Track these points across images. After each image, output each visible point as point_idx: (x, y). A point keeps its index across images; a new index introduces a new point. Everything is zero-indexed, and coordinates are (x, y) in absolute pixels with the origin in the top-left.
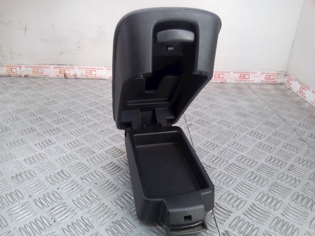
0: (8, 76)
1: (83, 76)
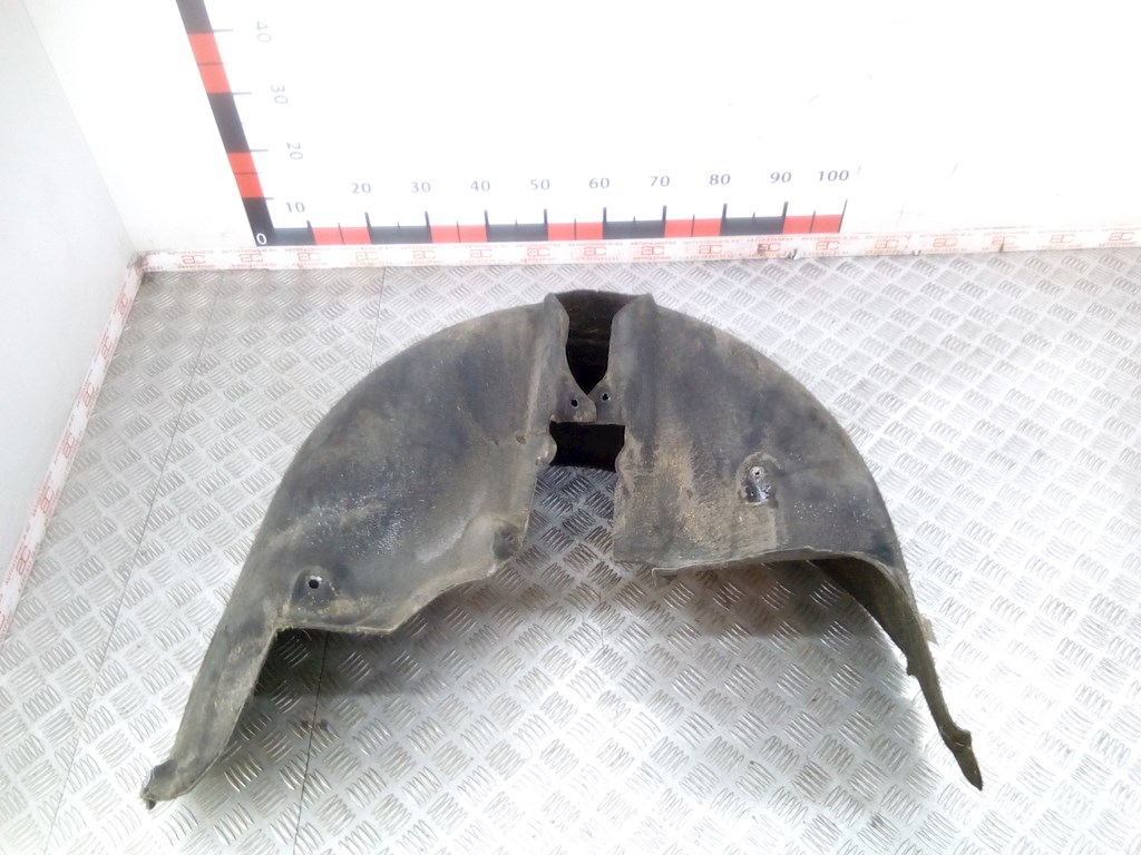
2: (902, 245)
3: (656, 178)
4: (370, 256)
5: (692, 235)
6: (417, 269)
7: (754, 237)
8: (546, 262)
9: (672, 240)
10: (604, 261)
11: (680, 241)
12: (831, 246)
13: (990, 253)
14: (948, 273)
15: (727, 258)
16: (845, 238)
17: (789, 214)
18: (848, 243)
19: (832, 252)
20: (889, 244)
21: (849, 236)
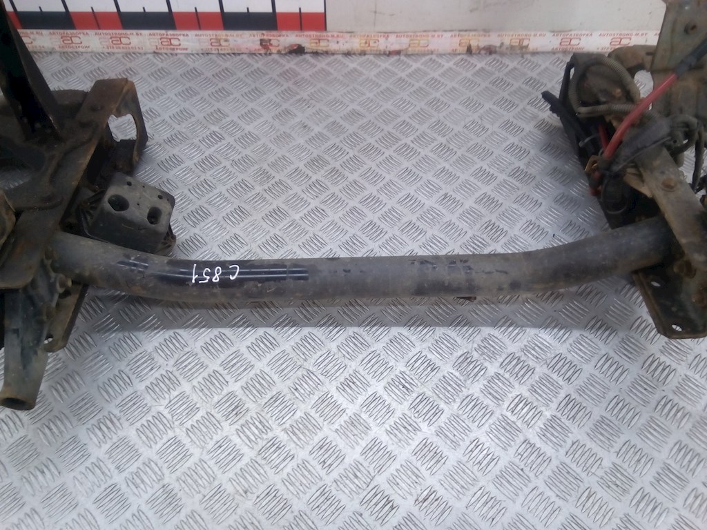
2: (383, 44)
5: (200, 28)
7: (255, 32)
8: (81, 50)
9: (185, 32)
10: (131, 51)
11: (192, 34)
12: (323, 44)
13: (459, 54)
14: (418, 70)
15: (236, 52)
16: (333, 36)
17: (278, 10)
18: (335, 40)
19: (325, 49)
20: (372, 44)
21: (336, 34)
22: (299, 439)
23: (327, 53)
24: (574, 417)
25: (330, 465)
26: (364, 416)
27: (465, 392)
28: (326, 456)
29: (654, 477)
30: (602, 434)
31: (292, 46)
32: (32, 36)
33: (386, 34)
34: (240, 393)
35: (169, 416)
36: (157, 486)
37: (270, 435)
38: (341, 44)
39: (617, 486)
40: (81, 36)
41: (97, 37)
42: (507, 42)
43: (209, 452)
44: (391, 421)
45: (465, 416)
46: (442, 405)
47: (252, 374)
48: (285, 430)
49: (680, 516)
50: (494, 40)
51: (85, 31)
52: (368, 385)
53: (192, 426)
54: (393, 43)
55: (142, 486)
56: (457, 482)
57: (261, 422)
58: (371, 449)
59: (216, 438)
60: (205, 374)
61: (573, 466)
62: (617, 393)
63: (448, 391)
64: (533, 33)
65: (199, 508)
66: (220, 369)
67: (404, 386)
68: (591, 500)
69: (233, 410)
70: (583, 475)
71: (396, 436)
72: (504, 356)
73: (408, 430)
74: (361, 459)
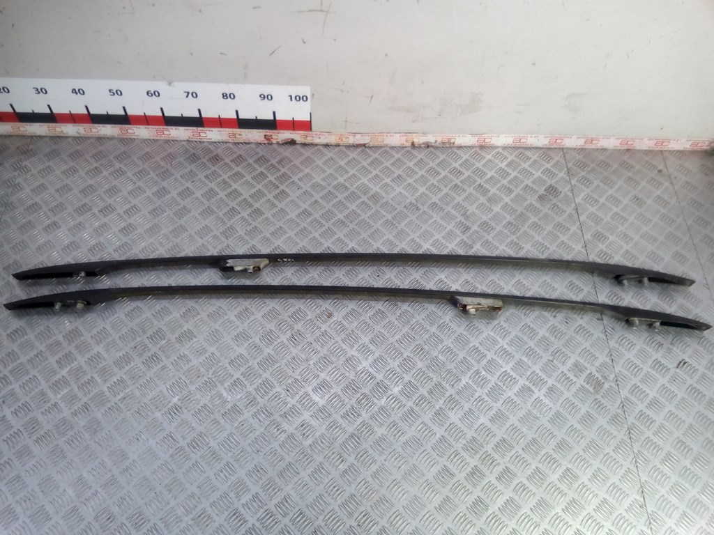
0: (336, 146)
1: (438, 143)
2: (351, 140)
3: (188, 93)
4: (21, 129)
5: (221, 127)
6: (52, 138)
7: (260, 130)
8: (134, 137)
9: (211, 129)
10: (171, 138)
11: (215, 130)
12: (309, 138)
13: (406, 147)
14: (375, 160)
15: (246, 142)
16: (316, 134)
17: (277, 118)
18: (318, 137)
19: (310, 142)
20: (344, 139)
21: (318, 133)
22: (289, 420)
23: (312, 145)
24: (453, 409)
25: (308, 436)
26: (329, 407)
27: (390, 393)
28: (305, 431)
29: (495, 445)
30: (468, 419)
31: (287, 139)
32: (99, 128)
33: (354, 134)
34: (254, 393)
35: (211, 406)
36: (206, 448)
37: (272, 418)
38: (321, 139)
39: (473, 449)
40: (135, 129)
41: (146, 130)
42: (439, 140)
43: (236, 428)
44: (344, 411)
45: (388, 408)
46: (375, 400)
47: (260, 381)
48: (281, 416)
49: (506, 467)
50: (431, 139)
51: (138, 126)
52: (332, 388)
53: (225, 412)
54: (359, 140)
55: (197, 448)
56: (380, 446)
57: (266, 410)
58: (331, 427)
59: (240, 420)
60: (232, 381)
61: (449, 438)
62: (481, 394)
63: (380, 392)
64: (457, 135)
65: (231, 461)
66: (241, 378)
67: (354, 389)
68: (457, 458)
69: (250, 403)
70: (454, 443)
71: (347, 419)
72: (415, 371)
73: (354, 416)
74: (326, 433)
